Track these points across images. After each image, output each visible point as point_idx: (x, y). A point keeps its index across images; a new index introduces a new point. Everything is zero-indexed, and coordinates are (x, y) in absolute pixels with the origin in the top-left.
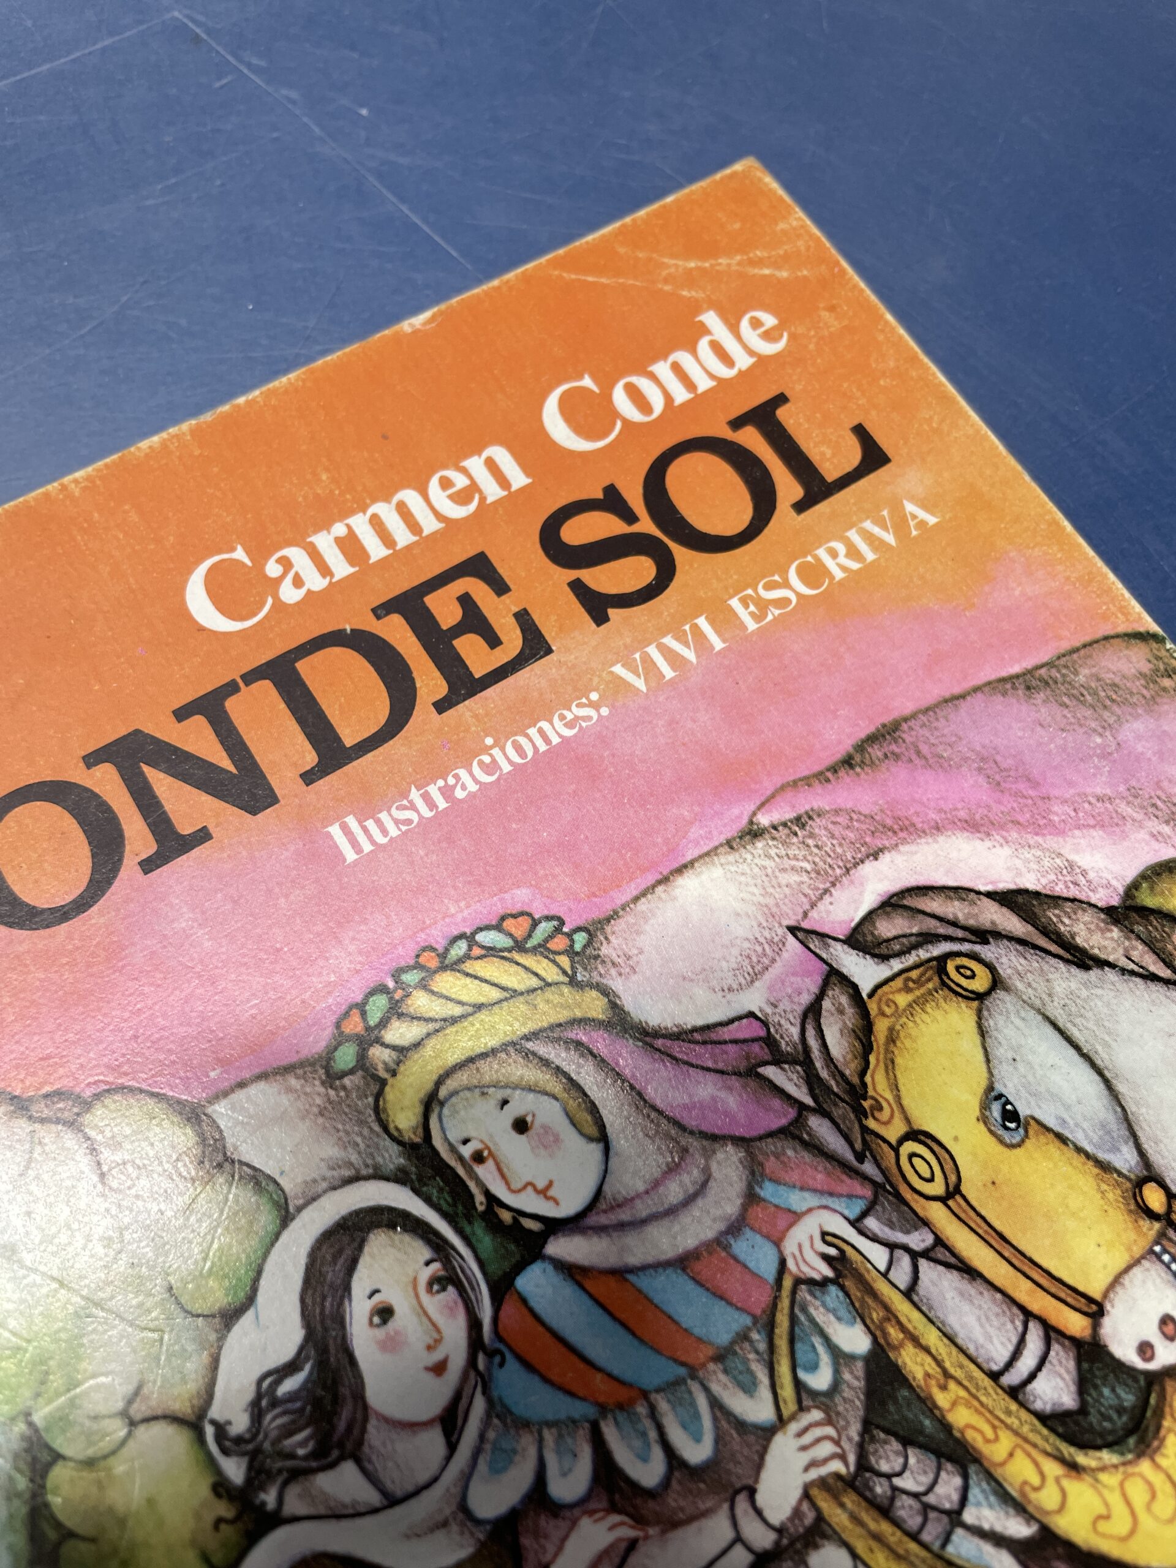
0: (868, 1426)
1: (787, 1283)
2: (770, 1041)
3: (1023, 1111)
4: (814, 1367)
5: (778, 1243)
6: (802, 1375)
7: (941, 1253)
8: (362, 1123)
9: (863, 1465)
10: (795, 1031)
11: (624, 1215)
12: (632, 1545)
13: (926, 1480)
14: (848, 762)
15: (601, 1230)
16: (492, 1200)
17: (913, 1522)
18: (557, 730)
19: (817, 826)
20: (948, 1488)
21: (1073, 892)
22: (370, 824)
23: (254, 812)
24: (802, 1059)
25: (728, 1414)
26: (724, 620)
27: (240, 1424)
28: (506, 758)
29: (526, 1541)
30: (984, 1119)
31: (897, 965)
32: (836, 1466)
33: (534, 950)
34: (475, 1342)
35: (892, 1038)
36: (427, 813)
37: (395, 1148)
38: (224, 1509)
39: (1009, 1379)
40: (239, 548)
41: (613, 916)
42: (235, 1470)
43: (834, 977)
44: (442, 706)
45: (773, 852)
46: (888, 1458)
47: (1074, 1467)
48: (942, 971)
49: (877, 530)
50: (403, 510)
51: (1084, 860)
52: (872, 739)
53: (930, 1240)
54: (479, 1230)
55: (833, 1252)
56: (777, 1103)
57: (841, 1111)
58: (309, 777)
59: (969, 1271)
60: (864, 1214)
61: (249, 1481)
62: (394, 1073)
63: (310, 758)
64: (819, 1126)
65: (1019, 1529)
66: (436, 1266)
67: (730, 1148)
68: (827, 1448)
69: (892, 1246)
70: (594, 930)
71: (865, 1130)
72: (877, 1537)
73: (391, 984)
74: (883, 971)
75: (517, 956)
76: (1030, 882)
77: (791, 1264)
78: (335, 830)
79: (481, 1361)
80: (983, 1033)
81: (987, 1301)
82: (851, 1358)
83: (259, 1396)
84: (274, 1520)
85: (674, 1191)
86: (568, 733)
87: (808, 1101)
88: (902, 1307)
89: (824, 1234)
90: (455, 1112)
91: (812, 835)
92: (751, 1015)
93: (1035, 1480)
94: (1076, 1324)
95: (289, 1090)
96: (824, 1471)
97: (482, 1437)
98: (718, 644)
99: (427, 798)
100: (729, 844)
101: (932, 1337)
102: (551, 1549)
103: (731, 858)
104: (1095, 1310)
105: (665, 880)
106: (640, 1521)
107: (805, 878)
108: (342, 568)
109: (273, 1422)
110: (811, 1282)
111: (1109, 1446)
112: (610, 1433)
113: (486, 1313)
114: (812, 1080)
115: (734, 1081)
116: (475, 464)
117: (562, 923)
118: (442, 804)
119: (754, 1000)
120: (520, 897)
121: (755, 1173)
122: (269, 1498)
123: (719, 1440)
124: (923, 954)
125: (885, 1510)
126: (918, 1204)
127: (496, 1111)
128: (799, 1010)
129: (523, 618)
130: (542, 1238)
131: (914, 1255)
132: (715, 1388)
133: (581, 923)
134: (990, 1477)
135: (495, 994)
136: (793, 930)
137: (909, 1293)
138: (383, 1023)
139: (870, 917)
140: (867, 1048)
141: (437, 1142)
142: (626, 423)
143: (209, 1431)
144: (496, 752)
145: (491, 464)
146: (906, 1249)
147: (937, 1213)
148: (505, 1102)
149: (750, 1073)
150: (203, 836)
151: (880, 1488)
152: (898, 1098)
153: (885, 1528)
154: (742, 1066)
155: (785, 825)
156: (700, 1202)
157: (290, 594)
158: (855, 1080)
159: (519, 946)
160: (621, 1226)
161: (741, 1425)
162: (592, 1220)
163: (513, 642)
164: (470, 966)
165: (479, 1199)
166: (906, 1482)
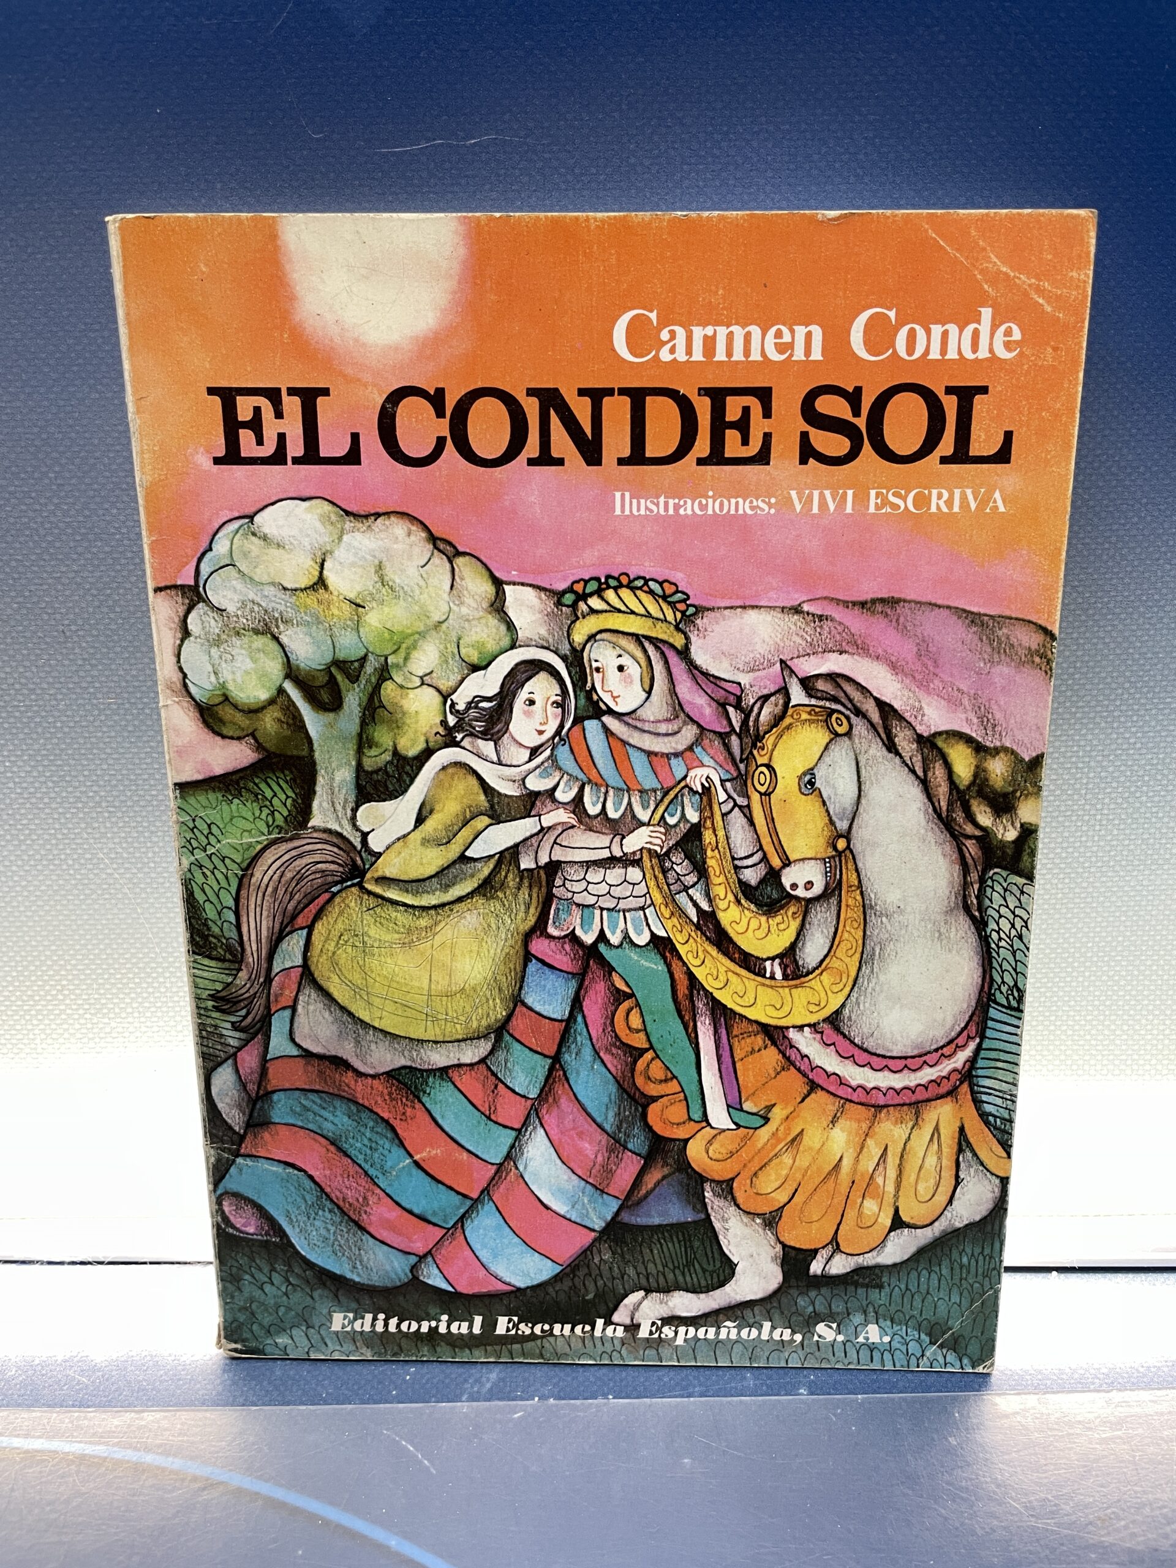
0: (677, 844)
1: (683, 784)
2: (739, 699)
3: (817, 785)
4: (672, 815)
5: (688, 770)
6: (666, 815)
7: (746, 810)
8: (561, 629)
9: (667, 854)
10: (752, 701)
11: (639, 725)
12: (573, 827)
13: (685, 872)
14: (863, 604)
15: (628, 724)
16: (593, 687)
17: (671, 881)
18: (744, 507)
19: (827, 625)
20: (691, 879)
21: (912, 720)
22: (635, 501)
23: (589, 464)
24: (747, 713)
25: (632, 810)
26: (861, 499)
27: (461, 707)
28: (713, 507)
29: (538, 803)
30: (800, 778)
31: (813, 702)
32: (658, 849)
33: (669, 603)
34: (558, 732)
35: (789, 727)
36: (662, 512)
37: (568, 646)
38: (441, 731)
39: (736, 862)
40: (655, 312)
41: (712, 609)
42: (452, 720)
43: (784, 691)
44: (701, 462)
45: (799, 624)
46: (678, 857)
47: (738, 902)
48: (830, 715)
49: (970, 497)
50: (748, 337)
51: (927, 710)
52: (882, 600)
53: (746, 803)
54: (582, 695)
55: (707, 785)
56: (725, 722)
57: (748, 741)
58: (621, 462)
59: (751, 822)
60: (728, 780)
61: (454, 726)
62: (584, 617)
63: (626, 453)
64: (734, 741)
65: (705, 906)
66: (559, 698)
67: (695, 727)
68: (659, 842)
69: (730, 797)
70: (700, 610)
71: (751, 753)
72: (655, 877)
73: (603, 580)
74: (806, 701)
75: (660, 601)
76: (897, 705)
77: (688, 779)
78: (618, 495)
79: (557, 738)
80: (826, 748)
81: (750, 835)
82: (688, 821)
83: (472, 702)
84: (457, 744)
85: (663, 728)
86: (749, 512)
87: (738, 730)
88: (718, 817)
89: (708, 777)
90: (598, 647)
91: (821, 627)
92: (739, 684)
93: (722, 897)
94: (776, 862)
95: (540, 599)
96: (652, 847)
97: (542, 763)
98: (849, 509)
99: (666, 504)
100: (783, 608)
101: (721, 833)
102: (545, 811)
103: (779, 615)
104: (787, 863)
105: (744, 607)
106: (580, 822)
107: (804, 643)
108: (698, 356)
109: (473, 713)
110: (691, 789)
111: (756, 905)
112: (587, 789)
113: (568, 725)
114: (745, 723)
115: (714, 705)
116: (801, 331)
117: (688, 598)
118: (671, 512)
119: (745, 679)
120: (678, 577)
121: (698, 741)
122: (459, 737)
123: (623, 815)
124: (828, 704)
125: (664, 872)
126: (750, 789)
127: (615, 657)
128: (760, 694)
129: (767, 437)
130: (604, 713)
131: (735, 805)
132: (633, 799)
133: (696, 603)
134: (707, 885)
135: (642, 611)
136: (782, 661)
137: (724, 815)
138: (591, 595)
139: (818, 676)
140: (775, 725)
141: (585, 655)
142: (895, 352)
143: (449, 702)
144: (710, 501)
145: (809, 335)
146: (734, 801)
147: (756, 797)
148: (620, 656)
149: (723, 705)
150: (560, 462)
151: (667, 864)
152: (773, 750)
153: (661, 876)
154: (722, 701)
155: (813, 615)
156: (670, 738)
157: (665, 355)
158: (762, 733)
159: (664, 597)
160: (636, 727)
161: (634, 816)
162: (626, 718)
163: (755, 446)
164: (638, 592)
165: (589, 684)
166: (678, 869)
